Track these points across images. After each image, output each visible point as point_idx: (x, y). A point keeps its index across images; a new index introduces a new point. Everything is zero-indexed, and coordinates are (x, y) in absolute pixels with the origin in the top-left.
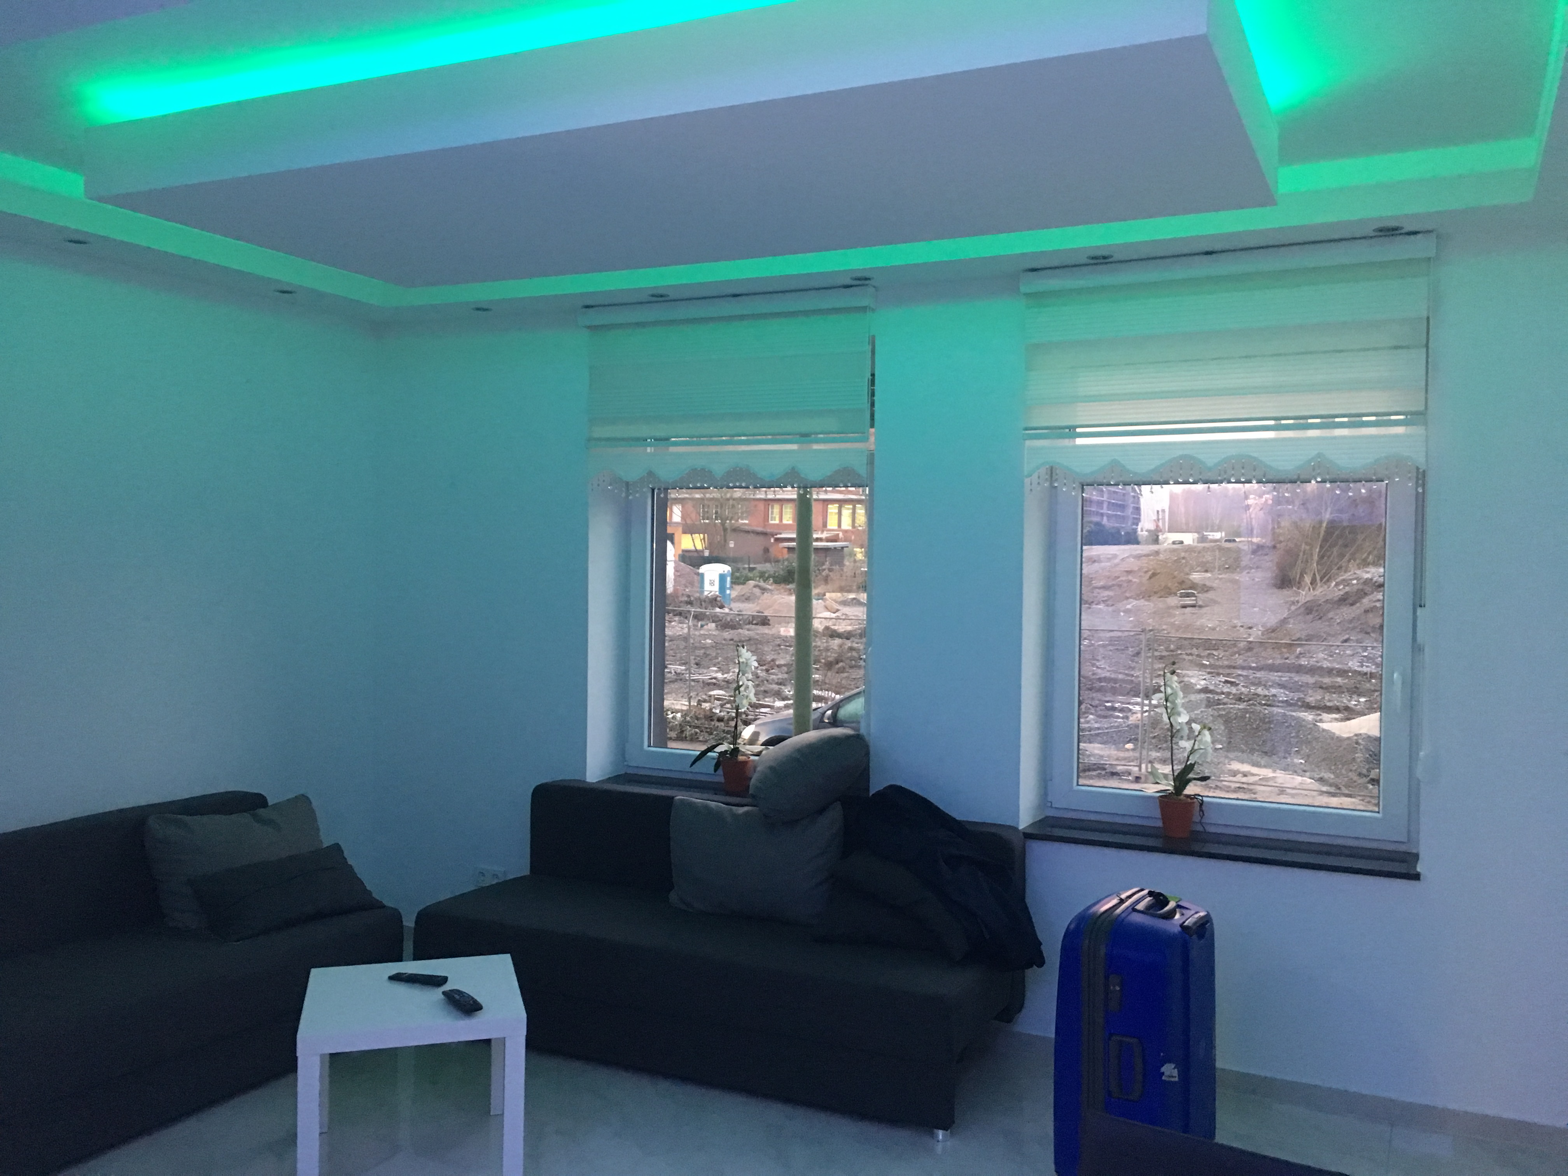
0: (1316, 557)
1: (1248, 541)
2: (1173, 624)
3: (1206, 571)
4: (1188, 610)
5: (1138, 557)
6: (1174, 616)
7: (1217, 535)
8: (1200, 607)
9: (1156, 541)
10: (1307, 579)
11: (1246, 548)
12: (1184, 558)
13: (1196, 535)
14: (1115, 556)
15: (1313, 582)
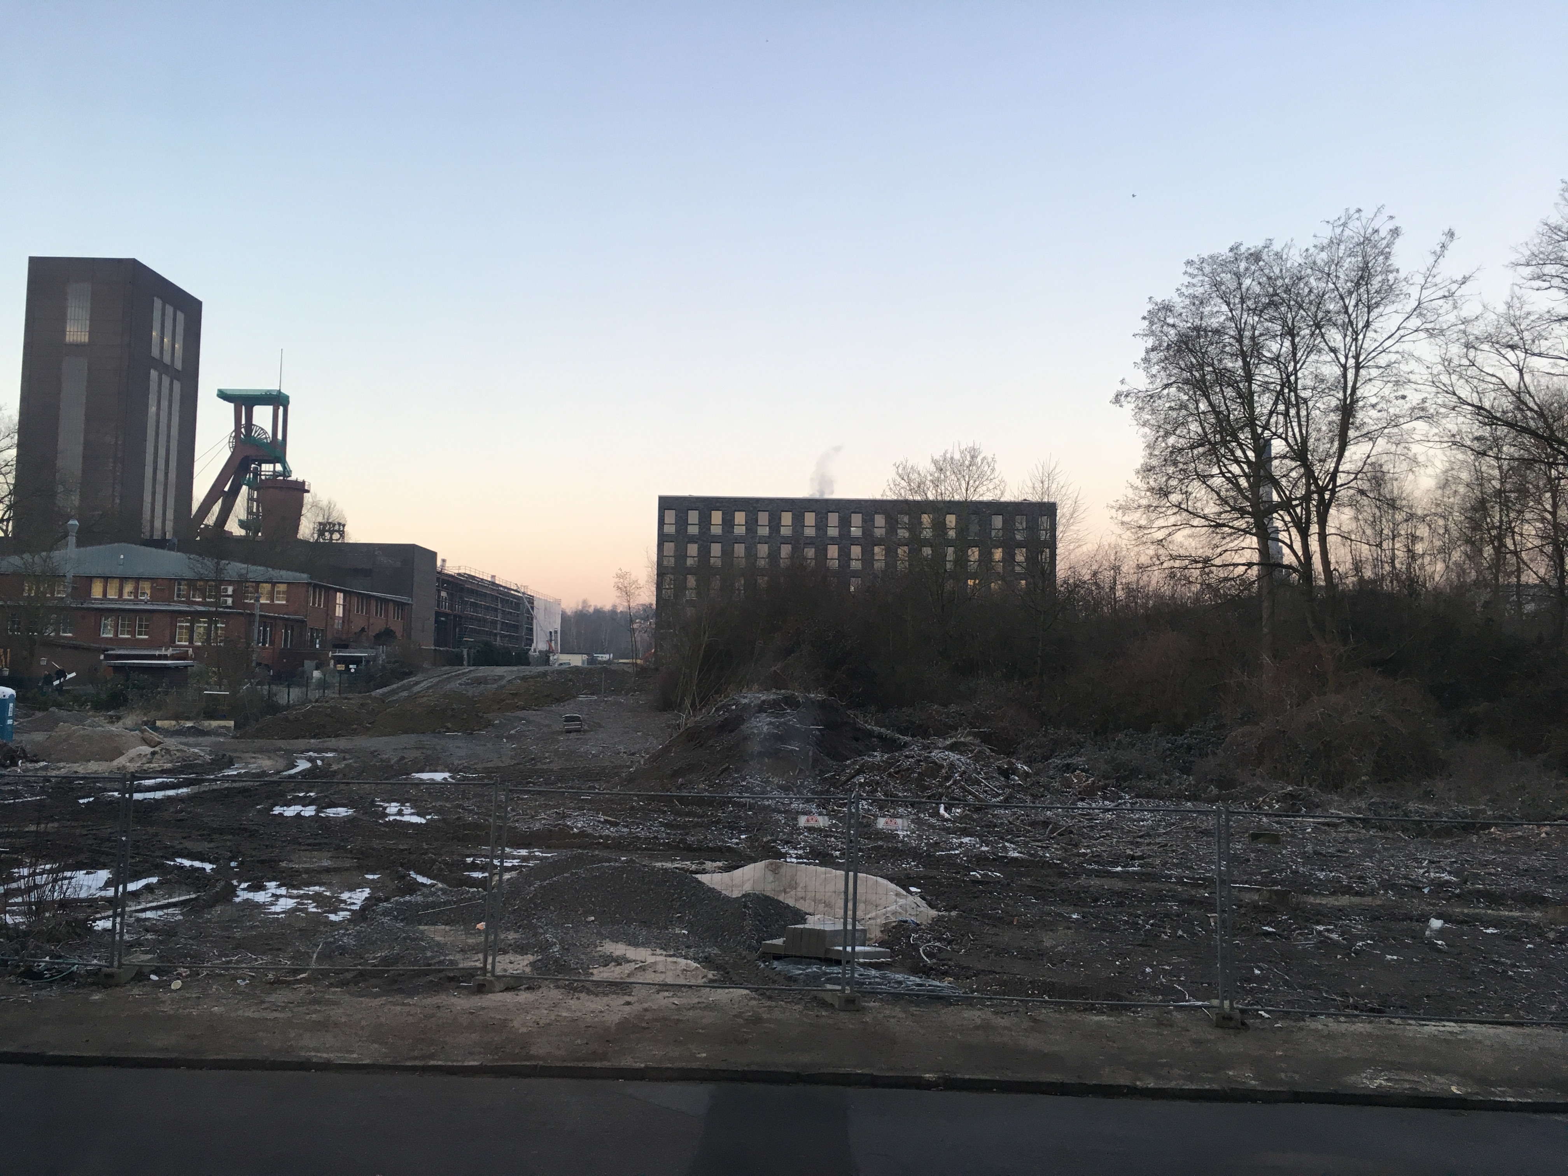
0: (695, 681)
1: (633, 664)
2: (556, 751)
3: (592, 694)
4: (573, 736)
5: (524, 679)
6: (558, 741)
7: (606, 657)
8: (585, 731)
9: (547, 662)
10: (688, 703)
11: (630, 670)
12: (570, 680)
13: (585, 657)
14: (501, 677)
15: (693, 705)
